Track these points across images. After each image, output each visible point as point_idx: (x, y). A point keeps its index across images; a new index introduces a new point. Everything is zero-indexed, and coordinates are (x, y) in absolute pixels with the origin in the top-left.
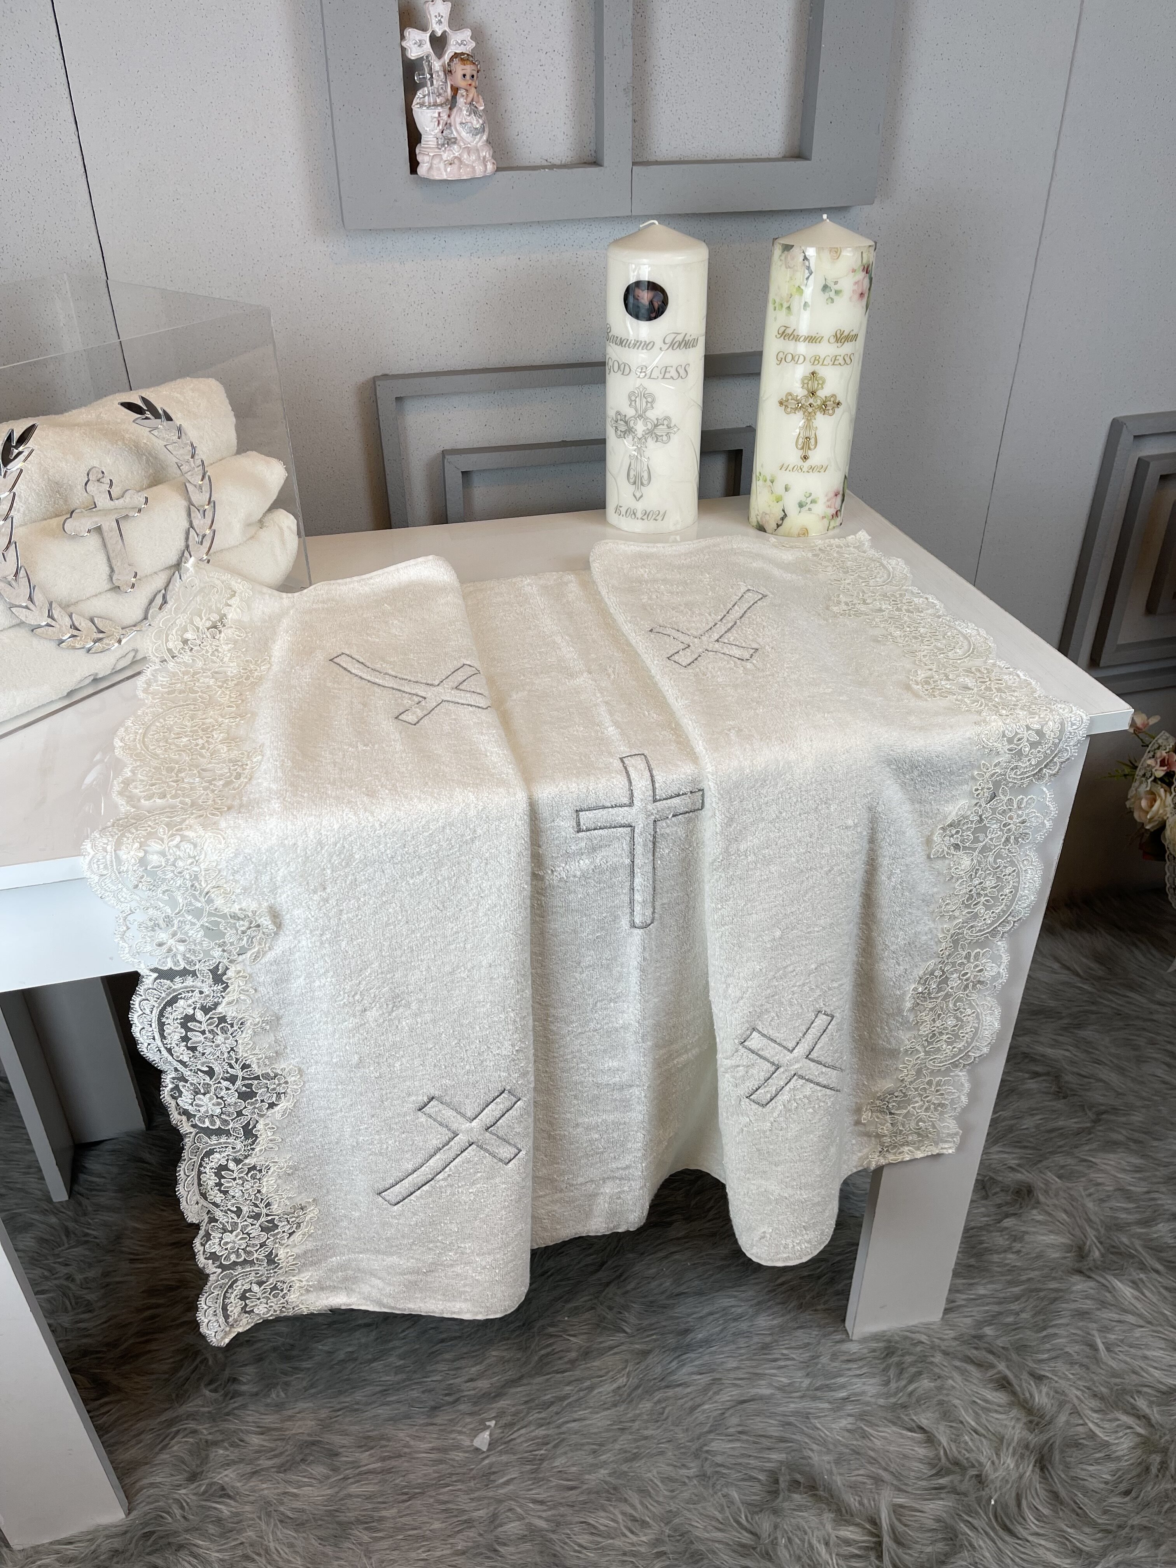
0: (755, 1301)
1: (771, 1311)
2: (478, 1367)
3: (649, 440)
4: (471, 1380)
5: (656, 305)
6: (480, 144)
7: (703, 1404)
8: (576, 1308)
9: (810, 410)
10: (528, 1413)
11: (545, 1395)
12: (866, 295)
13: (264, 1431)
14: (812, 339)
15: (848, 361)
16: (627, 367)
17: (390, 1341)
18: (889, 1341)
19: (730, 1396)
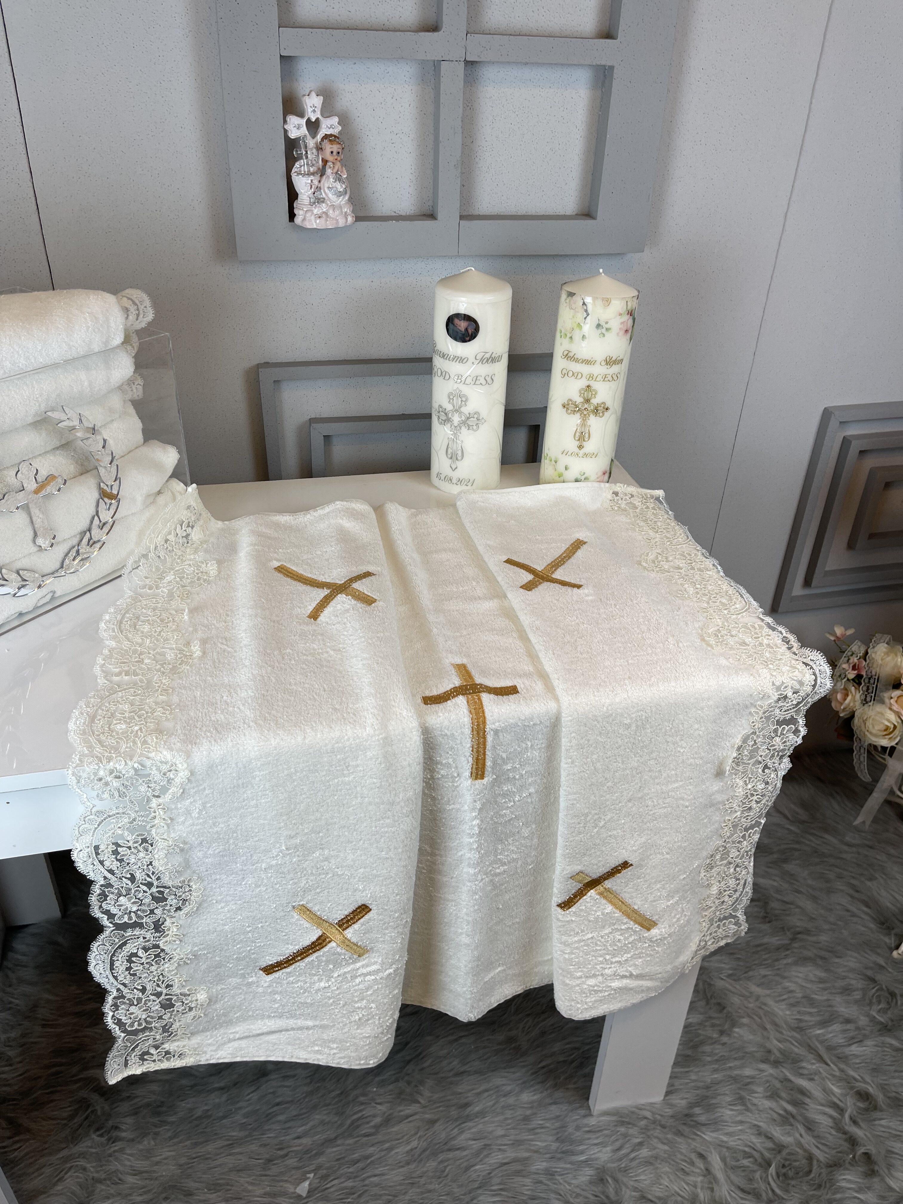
0: (520, 1082)
1: (532, 1089)
2: (303, 1128)
3: (463, 428)
4: (298, 1138)
5: (470, 332)
6: (343, 203)
7: (475, 1165)
8: (383, 1081)
9: (585, 412)
10: (339, 1168)
11: (354, 1154)
12: (630, 332)
13: (136, 1173)
14: (588, 362)
15: (615, 378)
16: (446, 374)
17: (238, 1102)
18: (621, 1115)
19: (496, 1158)
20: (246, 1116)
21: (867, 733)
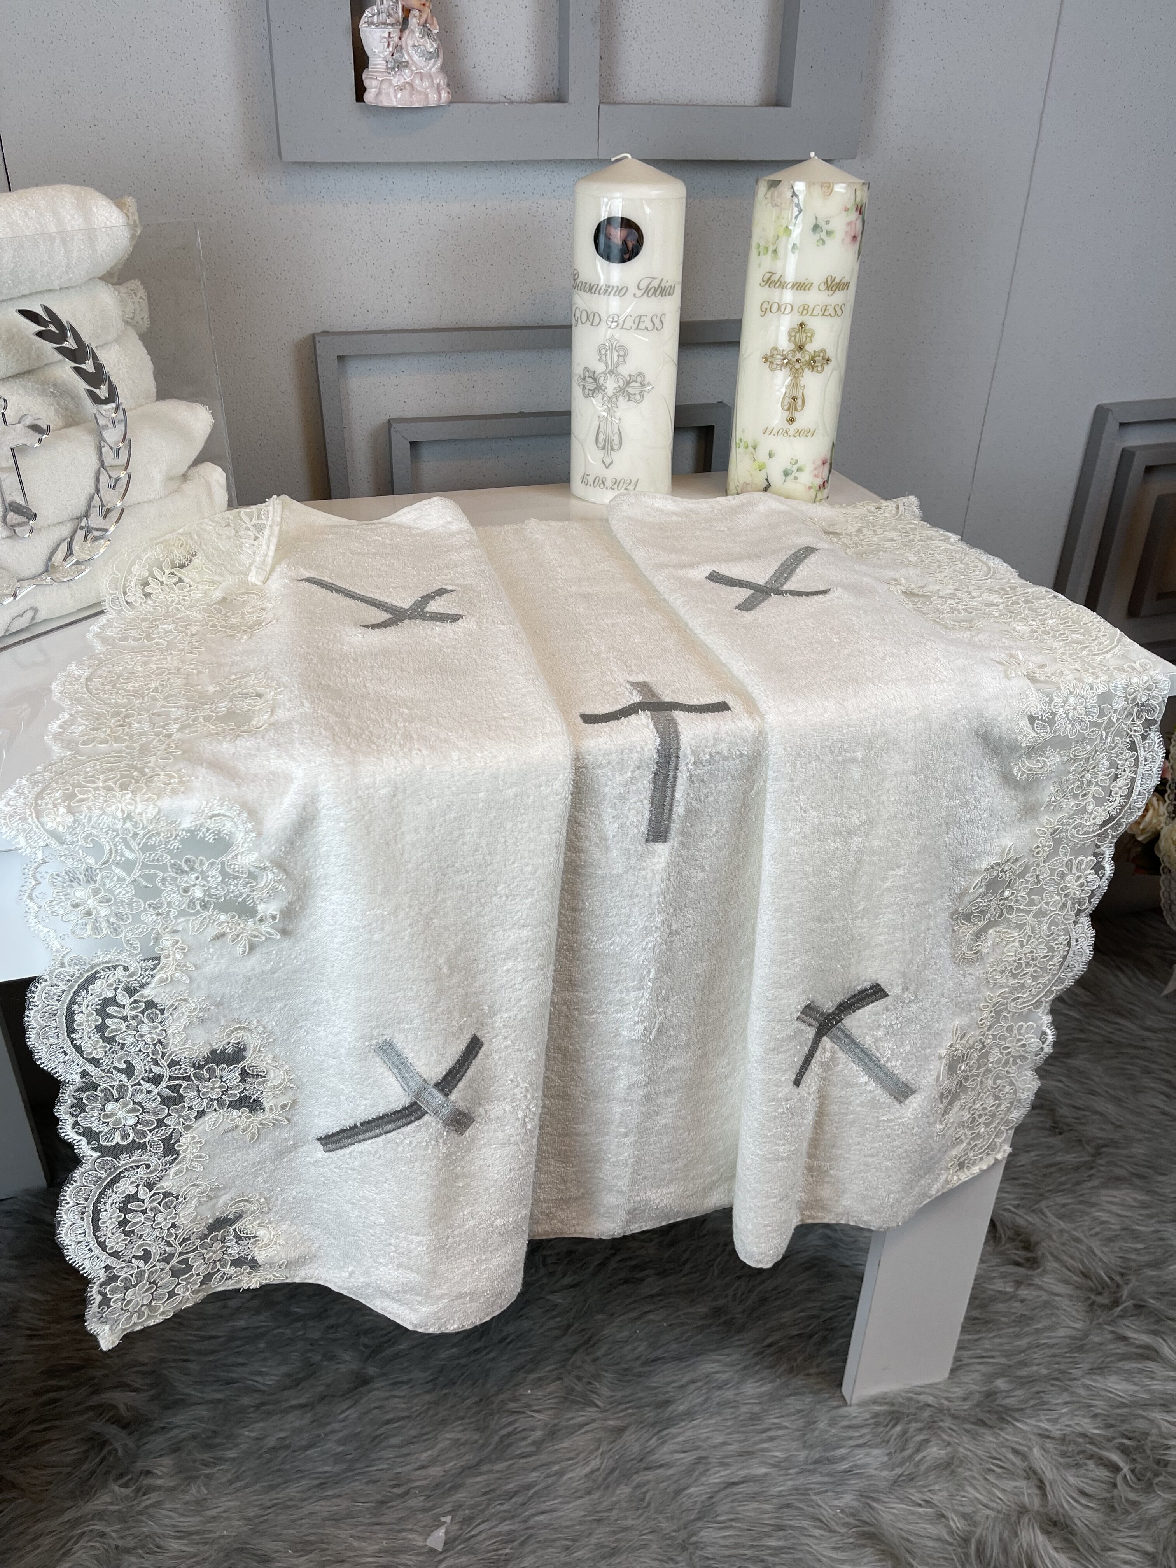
0: (741, 1366)
1: (758, 1376)
2: (429, 1452)
3: (621, 399)
4: (422, 1467)
5: (630, 245)
6: (433, 70)
7: (688, 1487)
8: (540, 1379)
9: (797, 366)
10: (489, 1505)
11: (508, 1484)
12: (859, 239)
13: (183, 1535)
14: (800, 287)
15: (839, 312)
16: (596, 317)
17: (328, 1424)
18: (893, 1405)
19: (717, 1477)
20: (340, 1442)
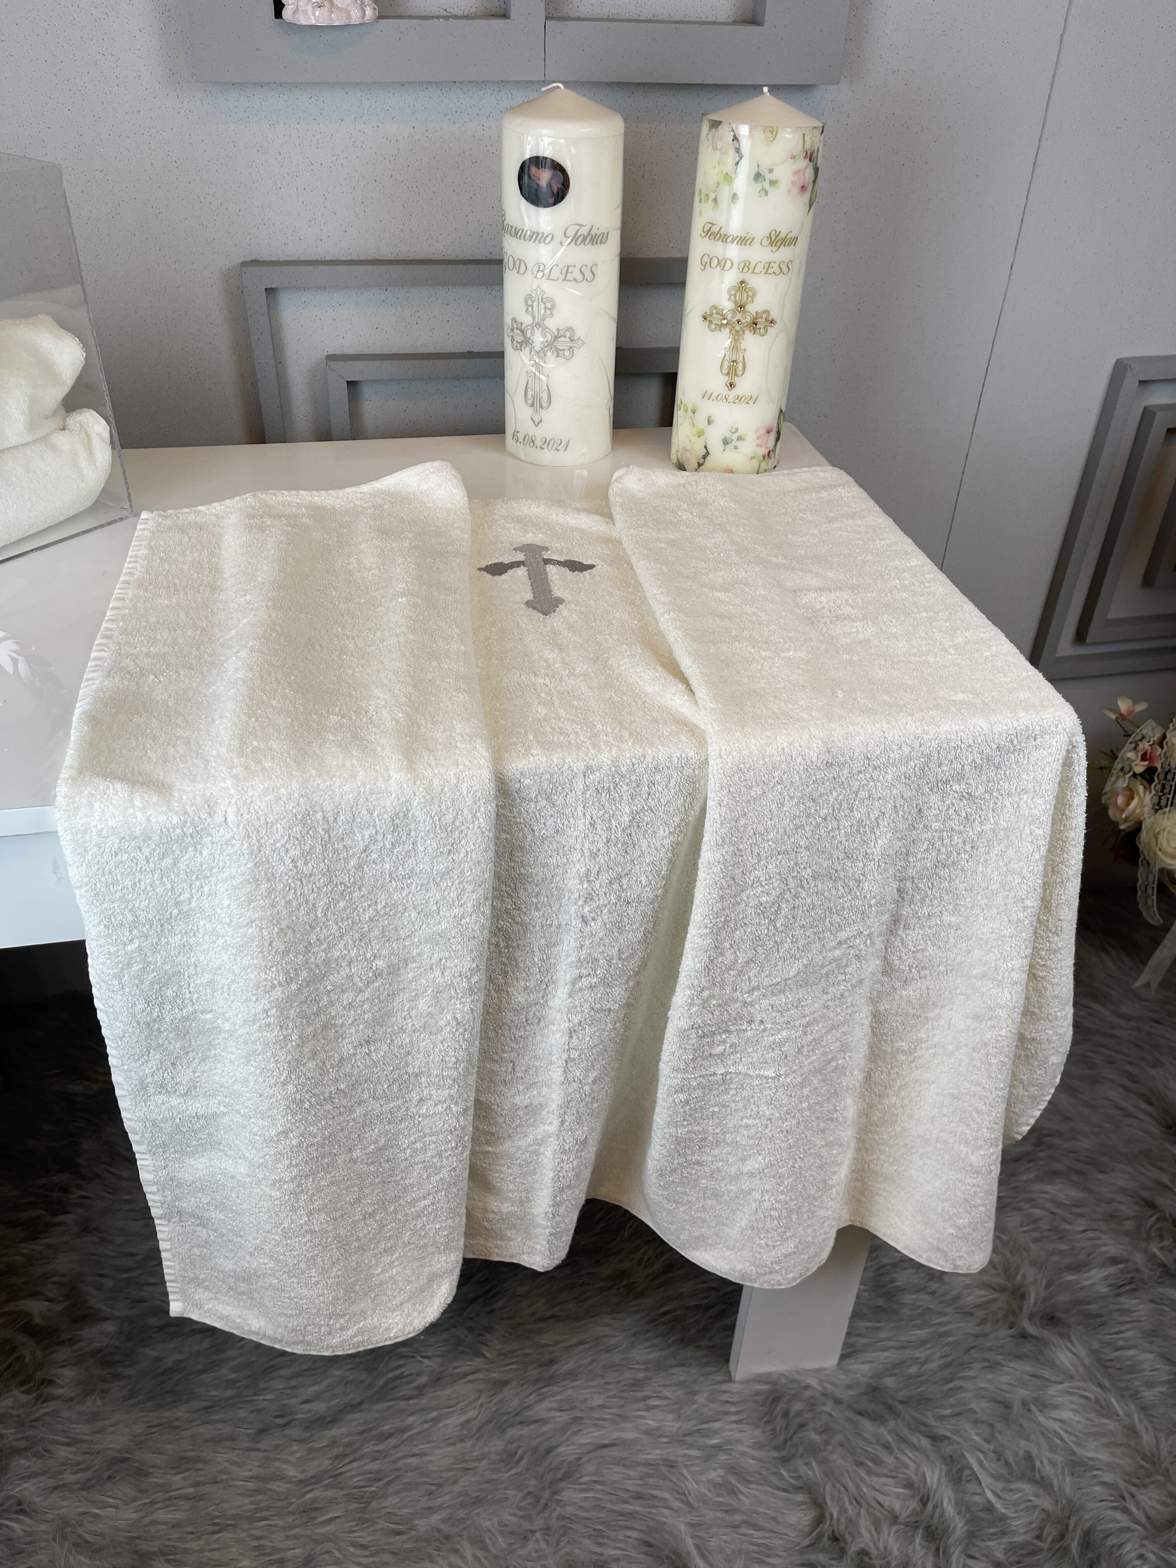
0: (632, 1332)
3: (549, 354)
5: (555, 189)
9: (738, 328)
10: (362, 1445)
12: (810, 189)
13: (72, 1442)
14: (744, 241)
15: (785, 270)
16: (522, 263)
18: (777, 1385)
19: (590, 1437)
21: (1159, 852)
